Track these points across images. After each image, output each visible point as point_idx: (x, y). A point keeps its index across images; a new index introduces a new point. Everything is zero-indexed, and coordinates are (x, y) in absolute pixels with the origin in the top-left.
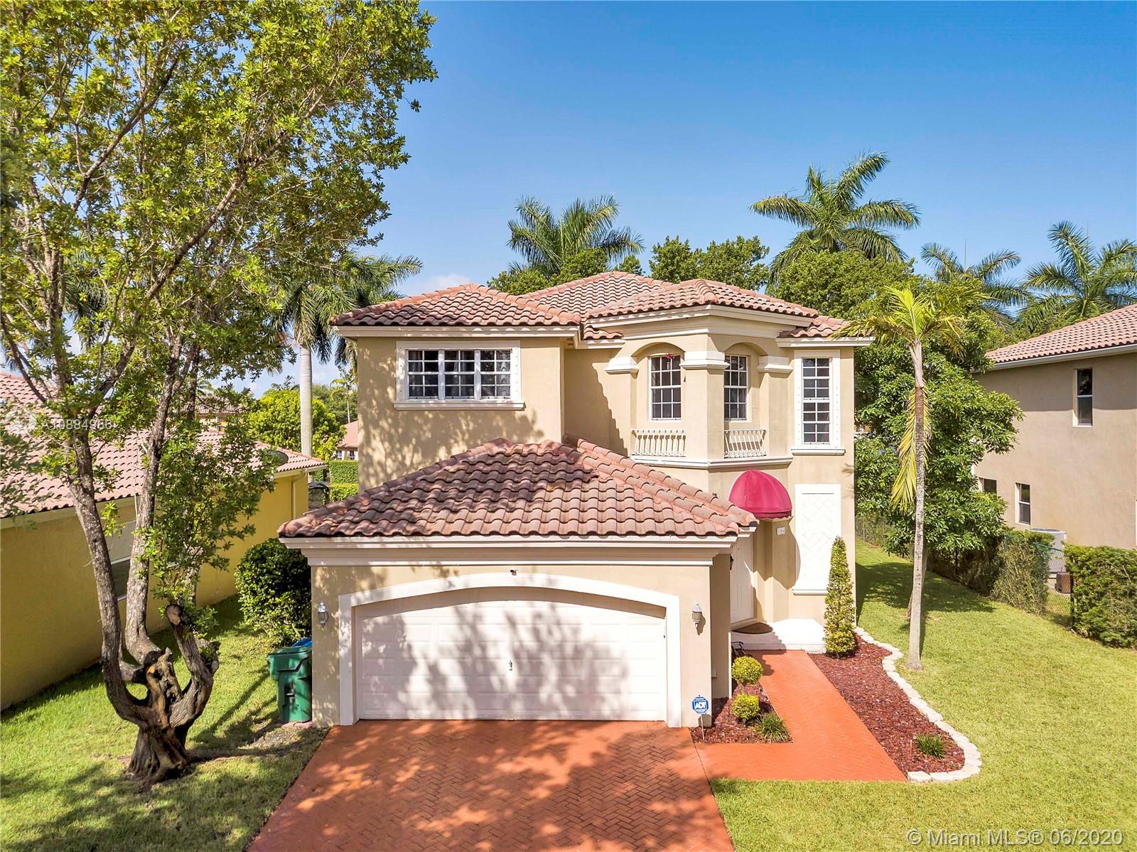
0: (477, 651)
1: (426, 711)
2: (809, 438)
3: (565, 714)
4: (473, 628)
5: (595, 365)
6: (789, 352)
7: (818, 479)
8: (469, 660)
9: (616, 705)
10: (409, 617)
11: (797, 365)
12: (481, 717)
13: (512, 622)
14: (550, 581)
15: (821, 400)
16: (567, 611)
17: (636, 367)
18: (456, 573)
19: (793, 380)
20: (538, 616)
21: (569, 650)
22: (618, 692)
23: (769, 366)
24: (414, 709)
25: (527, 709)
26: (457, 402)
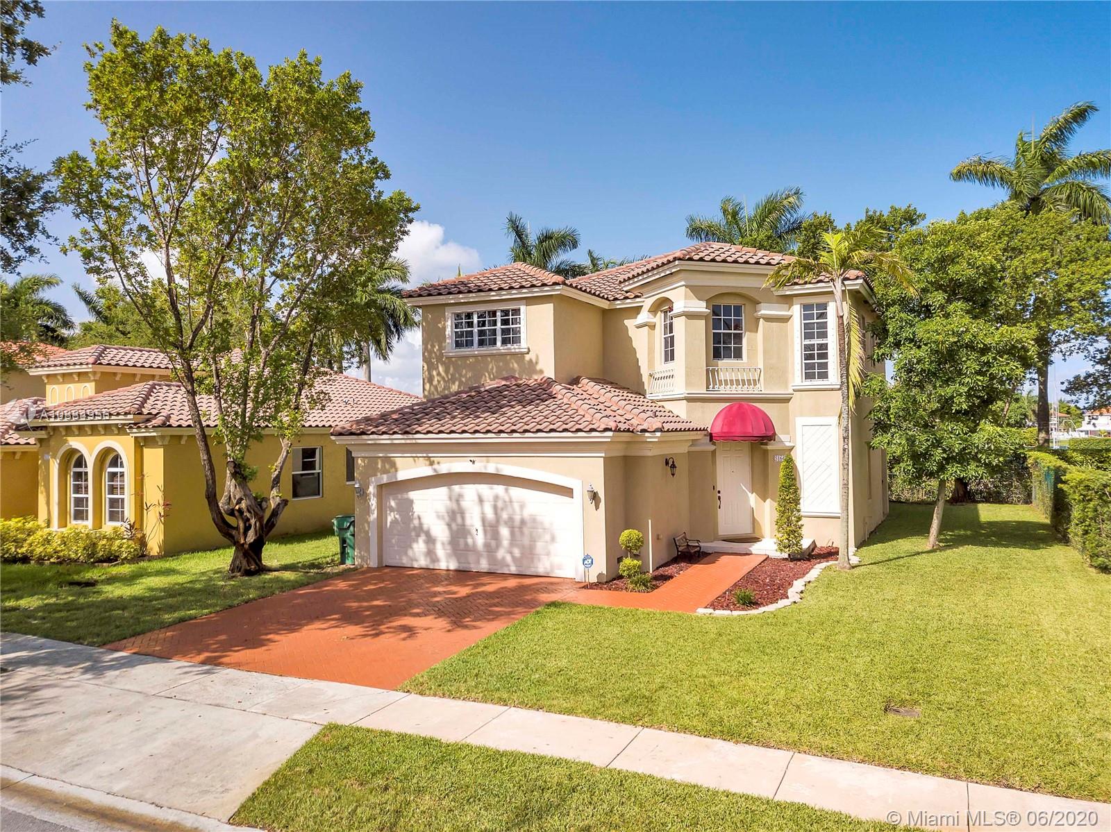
0: (459, 520)
1: (422, 562)
2: (809, 376)
3: (513, 570)
4: (458, 501)
5: (626, 322)
6: (788, 300)
7: (817, 412)
8: (454, 526)
9: (547, 565)
10: (413, 495)
11: (796, 311)
12: (461, 569)
13: (481, 501)
14: (497, 469)
15: (821, 341)
16: (517, 493)
17: (654, 320)
18: (438, 463)
19: (792, 324)
20: (496, 498)
21: (517, 523)
22: (548, 554)
23: (763, 312)
24: (416, 560)
25: (489, 565)
26: (485, 350)
